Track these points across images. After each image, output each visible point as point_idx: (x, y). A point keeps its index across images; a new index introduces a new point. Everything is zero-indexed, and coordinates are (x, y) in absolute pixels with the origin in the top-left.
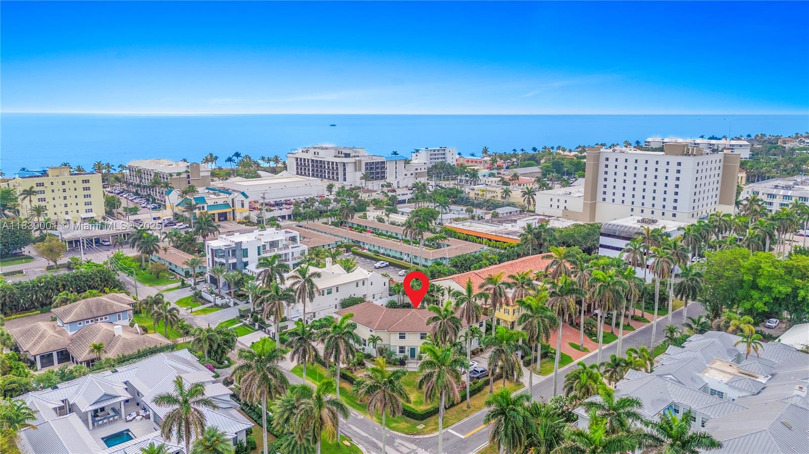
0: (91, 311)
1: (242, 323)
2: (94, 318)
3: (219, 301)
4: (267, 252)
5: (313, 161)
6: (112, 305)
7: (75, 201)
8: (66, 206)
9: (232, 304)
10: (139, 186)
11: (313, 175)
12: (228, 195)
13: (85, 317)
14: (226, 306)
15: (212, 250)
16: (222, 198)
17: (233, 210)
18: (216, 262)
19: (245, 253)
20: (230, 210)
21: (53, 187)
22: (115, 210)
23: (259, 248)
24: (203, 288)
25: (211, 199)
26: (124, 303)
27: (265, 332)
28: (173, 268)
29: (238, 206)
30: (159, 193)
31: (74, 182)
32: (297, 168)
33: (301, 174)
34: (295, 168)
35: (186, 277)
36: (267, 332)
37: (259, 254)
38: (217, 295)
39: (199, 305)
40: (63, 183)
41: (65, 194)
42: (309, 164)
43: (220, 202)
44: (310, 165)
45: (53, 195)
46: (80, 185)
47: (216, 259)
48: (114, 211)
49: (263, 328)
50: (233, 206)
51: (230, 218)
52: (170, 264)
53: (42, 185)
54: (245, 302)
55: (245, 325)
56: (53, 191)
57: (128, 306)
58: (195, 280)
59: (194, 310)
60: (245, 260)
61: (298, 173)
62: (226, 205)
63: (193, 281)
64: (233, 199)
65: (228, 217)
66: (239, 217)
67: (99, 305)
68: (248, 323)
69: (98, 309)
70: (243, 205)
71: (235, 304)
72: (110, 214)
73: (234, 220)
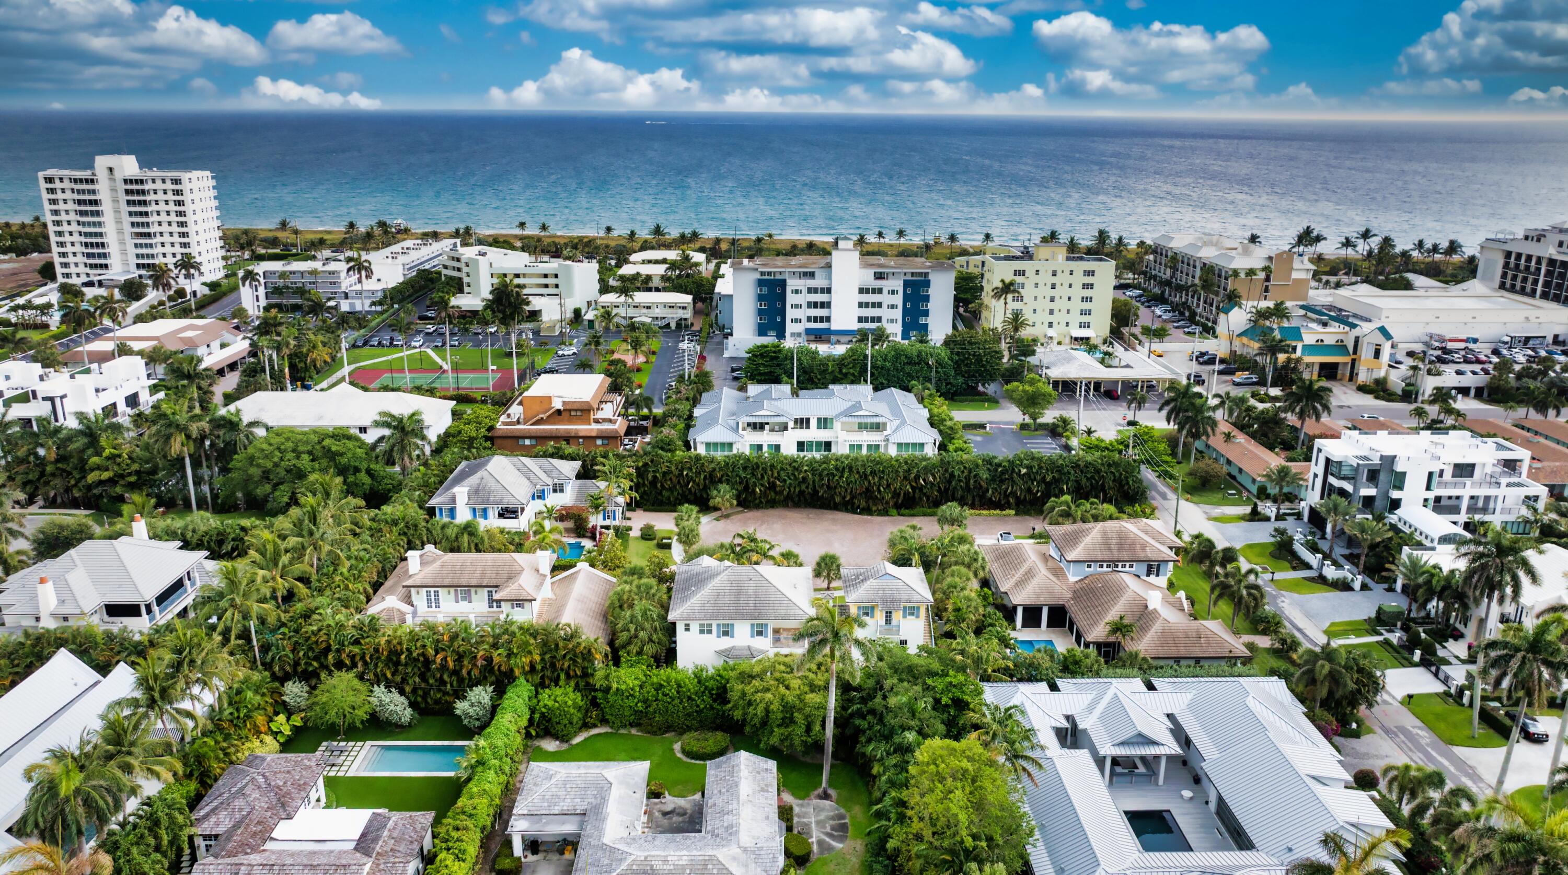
0: (1110, 549)
1: (1380, 638)
2: (1113, 562)
3: (1330, 572)
4: (1446, 485)
5: (1552, 262)
6: (1144, 546)
7: (1066, 305)
8: (1051, 312)
9: (1357, 585)
10: (1168, 283)
11: (1545, 296)
12: (1347, 329)
13: (1100, 557)
14: (1344, 586)
15: (1328, 460)
16: (1332, 334)
17: (1354, 361)
18: (1331, 485)
19: (1399, 481)
20: (1347, 359)
21: (1037, 279)
22: (1127, 329)
23: (1431, 475)
24: (1298, 534)
25: (1312, 333)
26: (1163, 544)
27: (1436, 675)
28: (1235, 472)
29: (1366, 353)
30: (1205, 302)
31: (1071, 272)
32: (1504, 275)
33: (1512, 289)
34: (1499, 271)
35: (1258, 498)
36: (1441, 676)
37: (1428, 488)
38: (1326, 557)
39: (1287, 570)
40: (1054, 274)
41: (1053, 293)
42: (1539, 270)
43: (1330, 340)
44: (1543, 271)
45: (1036, 292)
46: (1079, 279)
47: (1332, 480)
48: (1125, 330)
49: (1431, 664)
50: (1355, 352)
51: (1343, 375)
52: (1229, 462)
53: (1021, 273)
54: (1386, 586)
55: (1387, 642)
56: (1036, 285)
57: (1168, 551)
58: (1278, 509)
59: (1278, 576)
60: (1395, 494)
61: (1502, 286)
62: (1340, 348)
63: (1274, 510)
64: (1357, 339)
65: (1340, 372)
66: (1363, 377)
67: (1124, 540)
68: (1395, 641)
69: (1121, 547)
70: (1377, 354)
71: (1364, 587)
72: (1116, 334)
73: (1351, 379)
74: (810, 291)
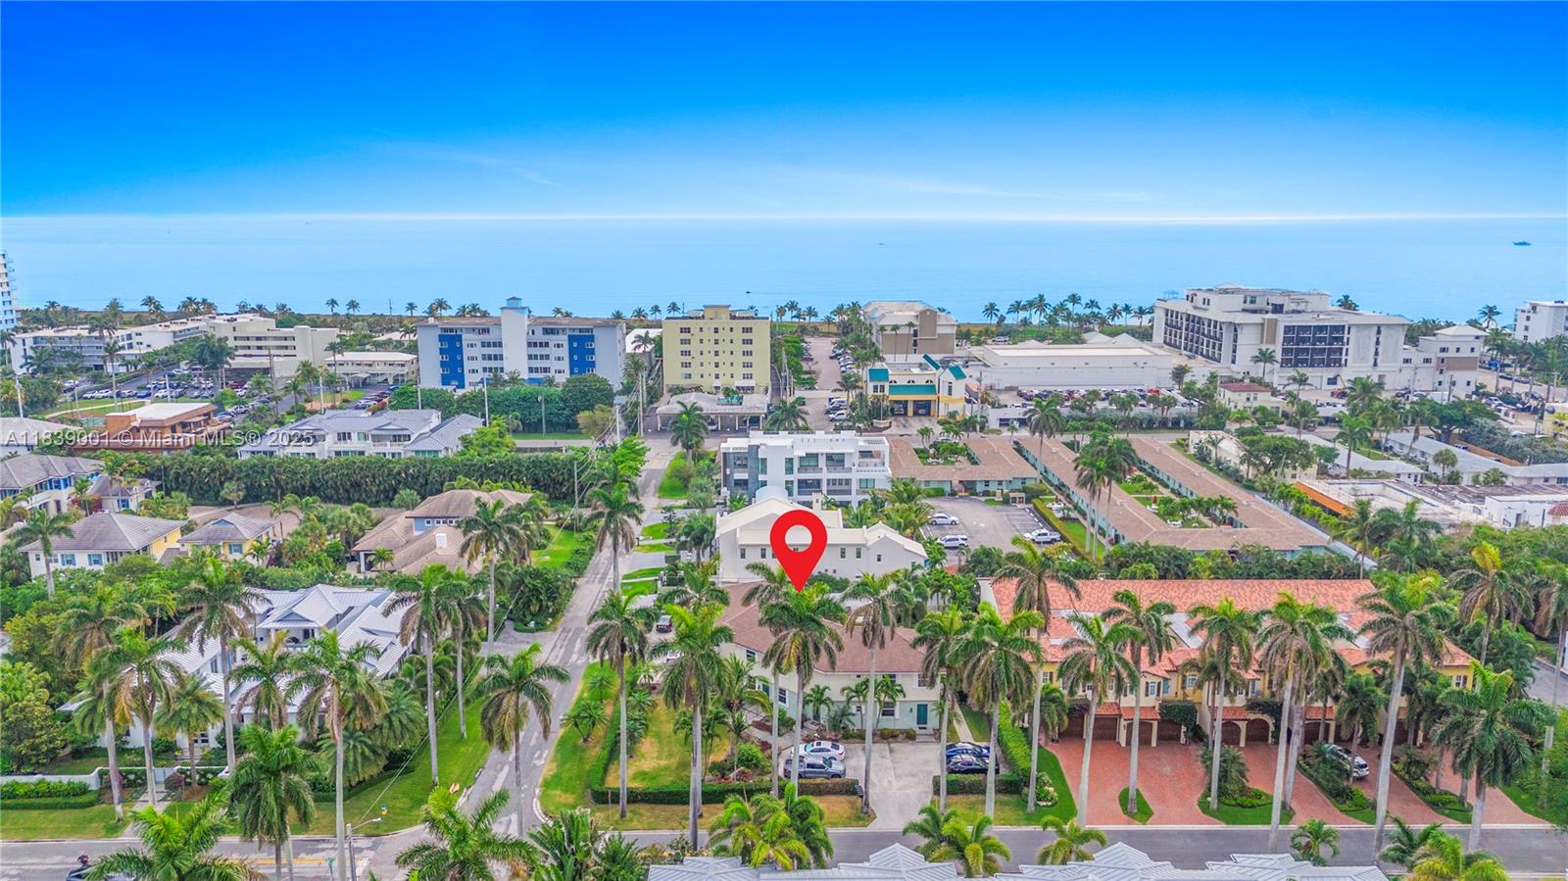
1: (657, 578)
2: (446, 518)
7: (730, 358)
8: (717, 365)
11: (1186, 347)
13: (435, 515)
17: (939, 399)
20: (934, 398)
21: (701, 336)
29: (943, 390)
31: (732, 329)
32: (1166, 331)
34: (1163, 329)
40: (716, 331)
41: (716, 347)
42: (1182, 324)
46: (739, 336)
50: (939, 392)
53: (687, 330)
56: (701, 341)
59: (645, 542)
61: (1165, 341)
64: (939, 379)
65: (932, 409)
73: (939, 415)
74: (483, 345)
